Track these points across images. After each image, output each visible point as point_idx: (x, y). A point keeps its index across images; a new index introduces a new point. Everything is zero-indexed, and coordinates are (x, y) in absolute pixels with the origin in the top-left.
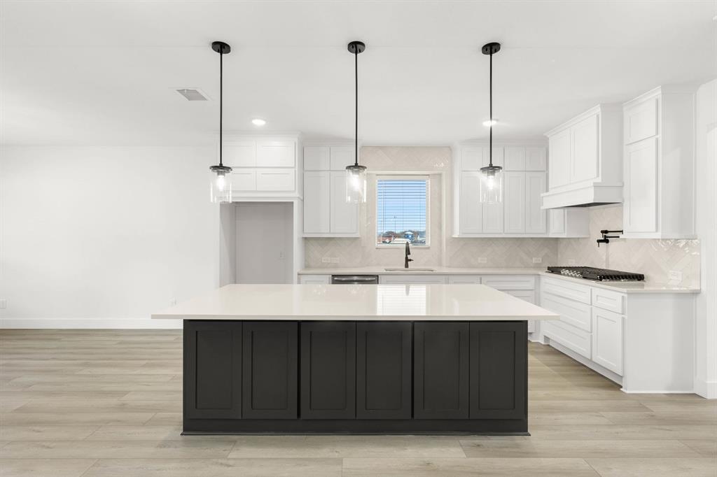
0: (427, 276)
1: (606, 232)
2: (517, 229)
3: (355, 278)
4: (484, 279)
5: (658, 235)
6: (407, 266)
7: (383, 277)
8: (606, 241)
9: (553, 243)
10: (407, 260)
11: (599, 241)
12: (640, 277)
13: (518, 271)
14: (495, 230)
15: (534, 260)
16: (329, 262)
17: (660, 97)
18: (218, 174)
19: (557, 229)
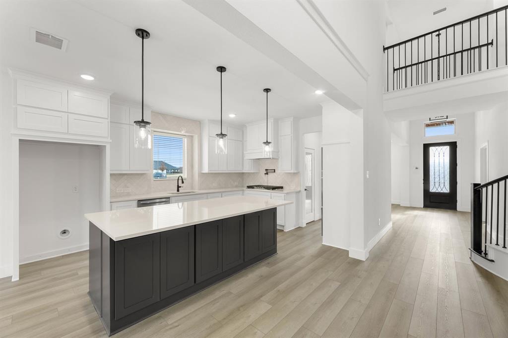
0: (191, 196)
1: (267, 170)
2: (232, 169)
3: (158, 201)
4: (223, 194)
5: (292, 172)
6: (178, 191)
7: (173, 198)
8: (267, 174)
9: (242, 175)
10: (178, 187)
11: (265, 174)
12: (282, 188)
13: (229, 190)
14: (224, 169)
15: (236, 183)
16: (122, 192)
17: (292, 120)
18: (140, 127)
19: (247, 168)
